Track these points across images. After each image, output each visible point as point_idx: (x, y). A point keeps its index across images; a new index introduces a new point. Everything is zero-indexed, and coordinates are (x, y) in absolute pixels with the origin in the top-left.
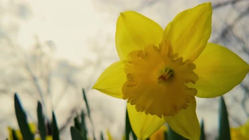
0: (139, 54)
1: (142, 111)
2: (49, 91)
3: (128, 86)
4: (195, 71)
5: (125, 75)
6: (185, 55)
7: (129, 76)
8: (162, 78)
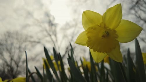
0: (92, 28)
1: (96, 51)
2: (57, 40)
3: (89, 41)
4: (116, 33)
5: (87, 37)
6: (111, 27)
7: (89, 37)
8: (103, 36)
